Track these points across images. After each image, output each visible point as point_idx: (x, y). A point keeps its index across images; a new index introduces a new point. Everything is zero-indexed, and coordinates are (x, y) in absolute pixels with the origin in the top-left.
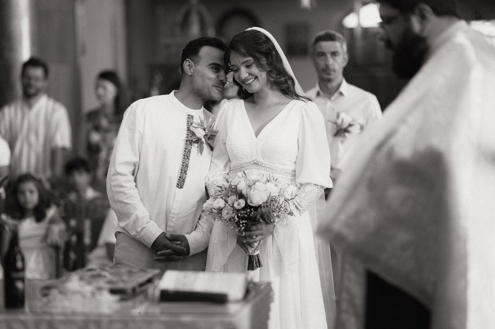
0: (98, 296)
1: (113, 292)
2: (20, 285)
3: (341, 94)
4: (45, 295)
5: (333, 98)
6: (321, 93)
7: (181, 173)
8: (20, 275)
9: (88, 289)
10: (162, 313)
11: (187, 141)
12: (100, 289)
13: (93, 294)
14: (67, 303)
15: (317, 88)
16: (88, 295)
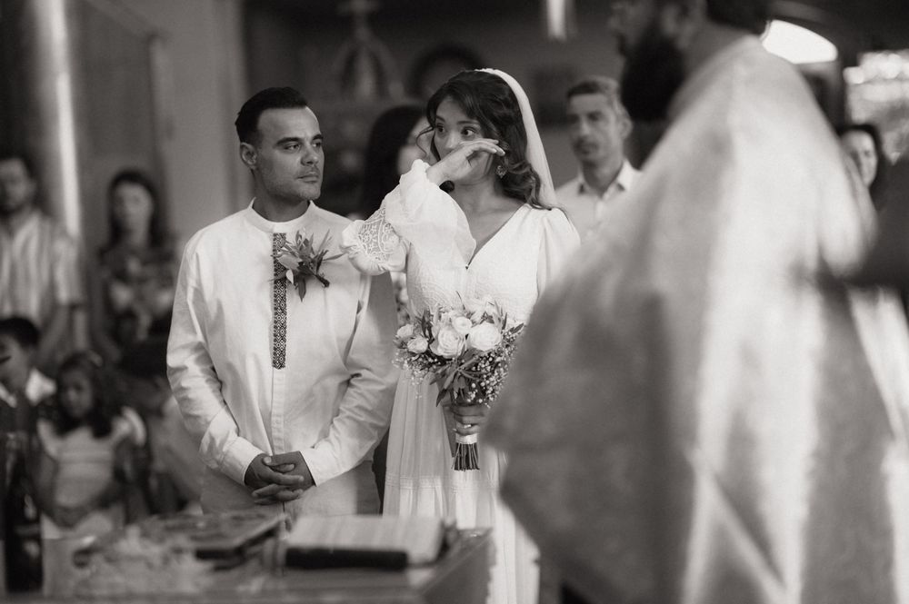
0: (174, 563)
1: (201, 555)
2: (32, 548)
3: (621, 188)
4: (81, 565)
5: (607, 196)
6: (587, 188)
7: (275, 340)
8: (32, 529)
9: (155, 551)
10: (290, 591)
11: (276, 282)
12: (178, 551)
13: (166, 560)
14: (119, 579)
15: (580, 179)
16: (157, 562)
